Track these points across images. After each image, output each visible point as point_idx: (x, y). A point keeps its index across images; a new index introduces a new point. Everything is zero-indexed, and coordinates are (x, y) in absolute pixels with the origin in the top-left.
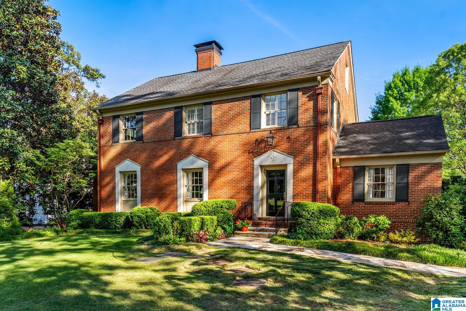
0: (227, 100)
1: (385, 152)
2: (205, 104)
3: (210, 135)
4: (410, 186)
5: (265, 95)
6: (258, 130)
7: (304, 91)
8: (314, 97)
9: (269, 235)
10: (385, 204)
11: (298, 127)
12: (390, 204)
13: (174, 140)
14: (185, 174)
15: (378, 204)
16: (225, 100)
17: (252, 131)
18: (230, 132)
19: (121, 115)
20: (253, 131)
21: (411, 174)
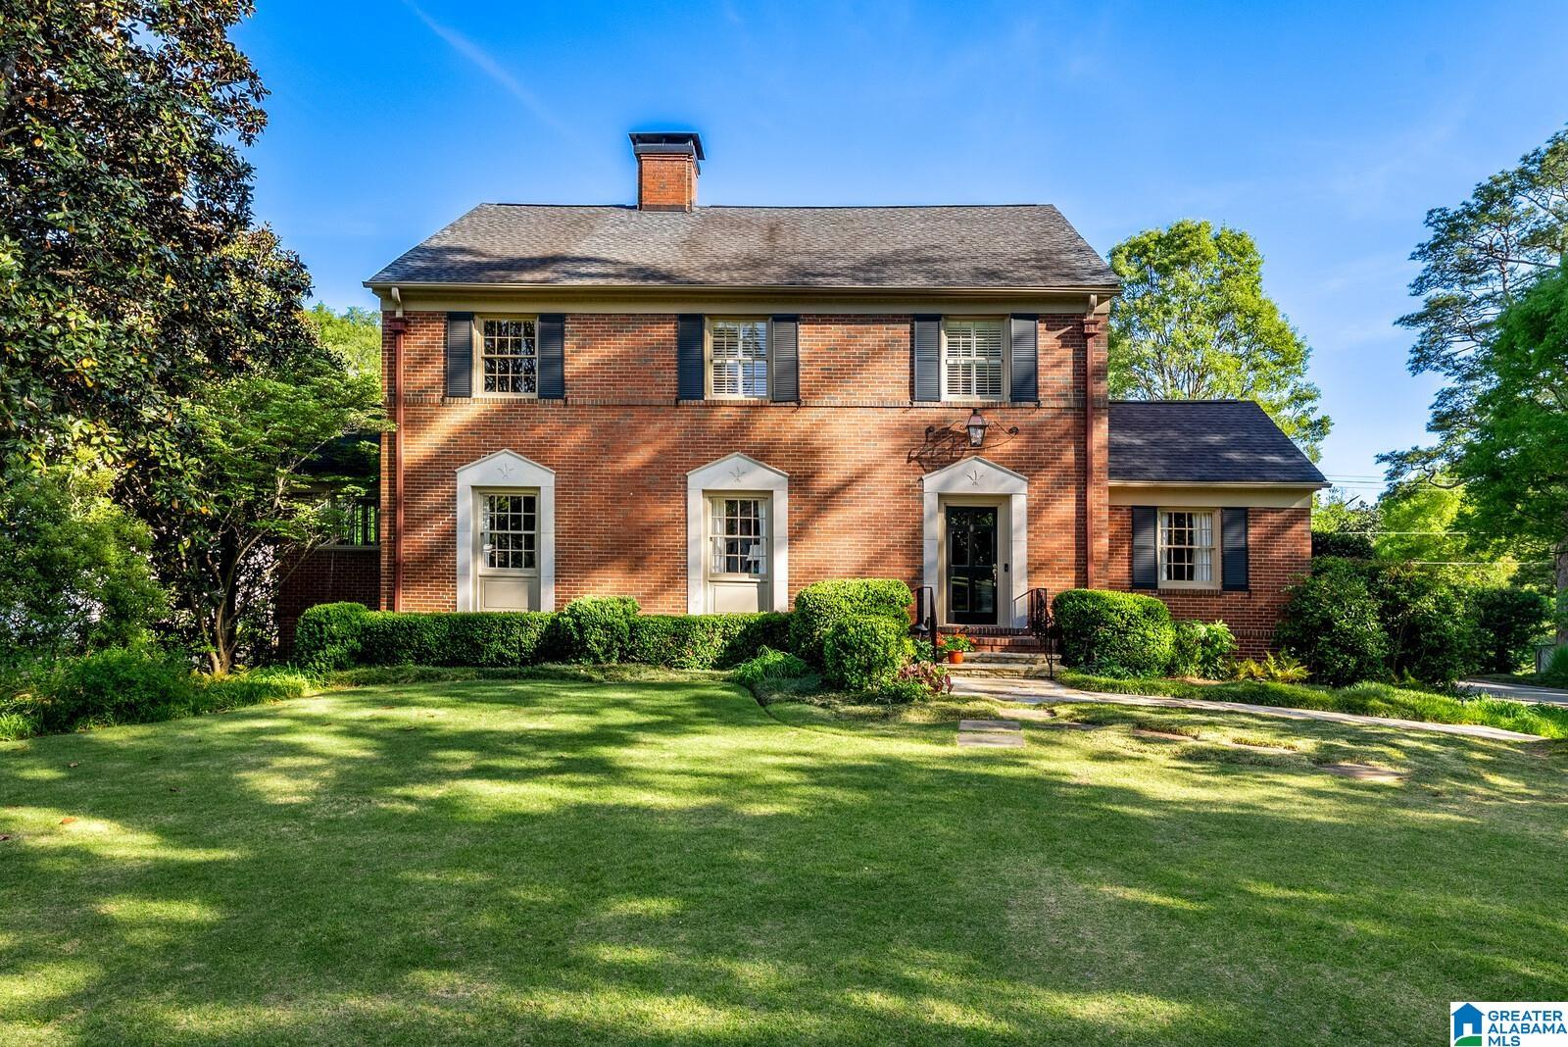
0: (843, 315)
1: (1202, 479)
2: (779, 319)
3: (793, 404)
4: (1252, 556)
5: (947, 317)
6: (933, 404)
7: (1053, 322)
8: (1078, 339)
9: (1027, 672)
10: (1200, 596)
11: (1038, 407)
12: (1213, 596)
13: (677, 406)
14: (709, 505)
15: (1186, 595)
16: (837, 315)
17: (915, 404)
18: (853, 401)
19: (477, 313)
20: (920, 404)
21: (1251, 531)
